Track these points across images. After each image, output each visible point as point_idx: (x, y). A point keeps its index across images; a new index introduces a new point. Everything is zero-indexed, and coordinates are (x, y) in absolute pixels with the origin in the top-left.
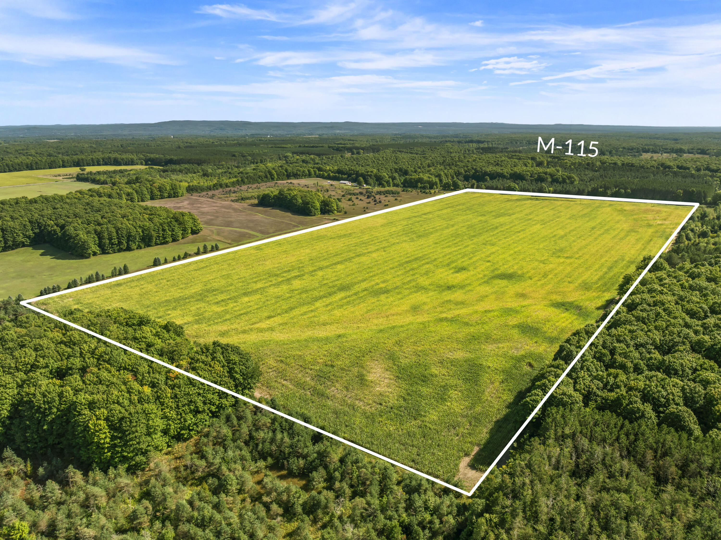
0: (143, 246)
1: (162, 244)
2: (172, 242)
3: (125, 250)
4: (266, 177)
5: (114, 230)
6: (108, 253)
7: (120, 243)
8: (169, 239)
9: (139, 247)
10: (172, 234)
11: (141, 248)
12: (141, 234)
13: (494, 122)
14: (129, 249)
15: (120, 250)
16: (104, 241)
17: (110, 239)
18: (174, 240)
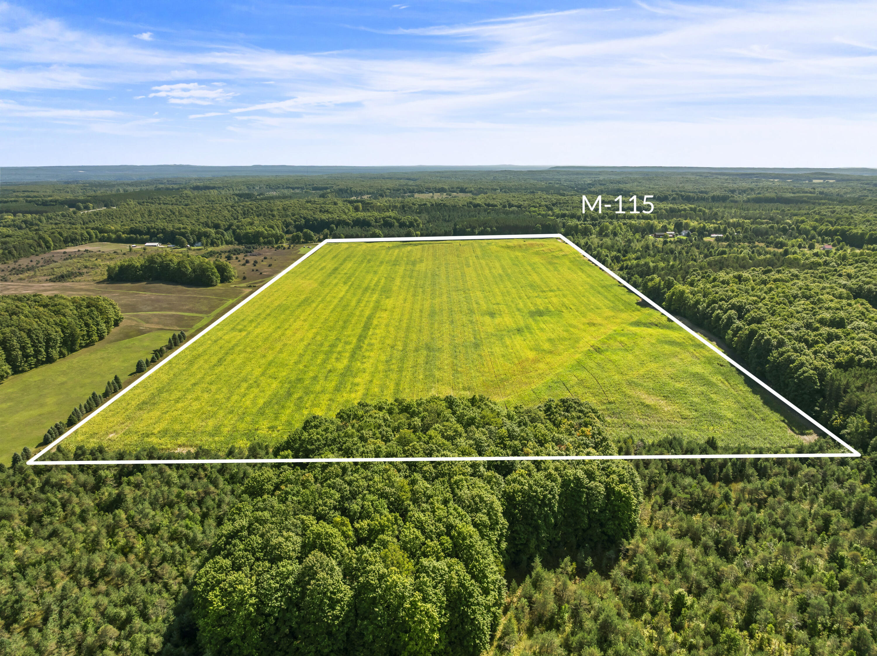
0: (66, 352)
1: (87, 345)
2: (100, 340)
3: (43, 363)
4: (40, 245)
5: (24, 335)
6: (23, 371)
7: (37, 353)
8: (95, 337)
9: (62, 355)
10: (98, 329)
11: (64, 356)
12: (62, 335)
13: (178, 164)
14: (50, 360)
15: (39, 363)
16: (14, 353)
17: (23, 348)
18: (101, 338)
